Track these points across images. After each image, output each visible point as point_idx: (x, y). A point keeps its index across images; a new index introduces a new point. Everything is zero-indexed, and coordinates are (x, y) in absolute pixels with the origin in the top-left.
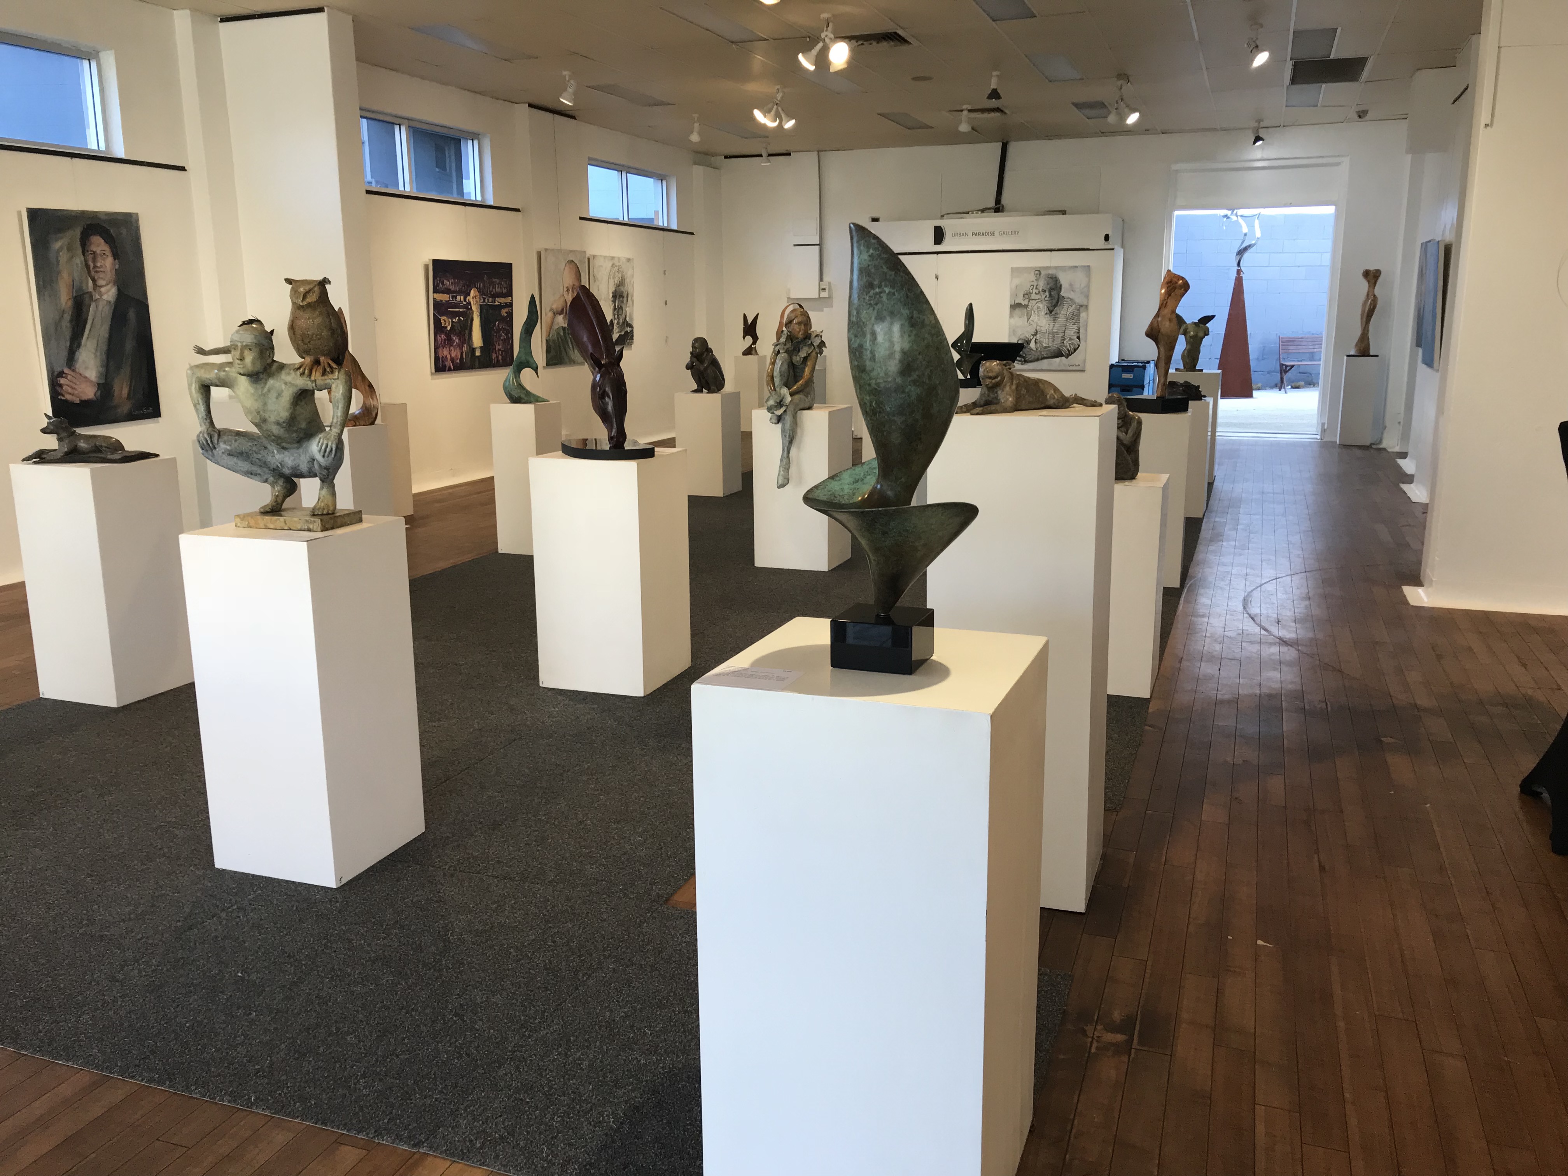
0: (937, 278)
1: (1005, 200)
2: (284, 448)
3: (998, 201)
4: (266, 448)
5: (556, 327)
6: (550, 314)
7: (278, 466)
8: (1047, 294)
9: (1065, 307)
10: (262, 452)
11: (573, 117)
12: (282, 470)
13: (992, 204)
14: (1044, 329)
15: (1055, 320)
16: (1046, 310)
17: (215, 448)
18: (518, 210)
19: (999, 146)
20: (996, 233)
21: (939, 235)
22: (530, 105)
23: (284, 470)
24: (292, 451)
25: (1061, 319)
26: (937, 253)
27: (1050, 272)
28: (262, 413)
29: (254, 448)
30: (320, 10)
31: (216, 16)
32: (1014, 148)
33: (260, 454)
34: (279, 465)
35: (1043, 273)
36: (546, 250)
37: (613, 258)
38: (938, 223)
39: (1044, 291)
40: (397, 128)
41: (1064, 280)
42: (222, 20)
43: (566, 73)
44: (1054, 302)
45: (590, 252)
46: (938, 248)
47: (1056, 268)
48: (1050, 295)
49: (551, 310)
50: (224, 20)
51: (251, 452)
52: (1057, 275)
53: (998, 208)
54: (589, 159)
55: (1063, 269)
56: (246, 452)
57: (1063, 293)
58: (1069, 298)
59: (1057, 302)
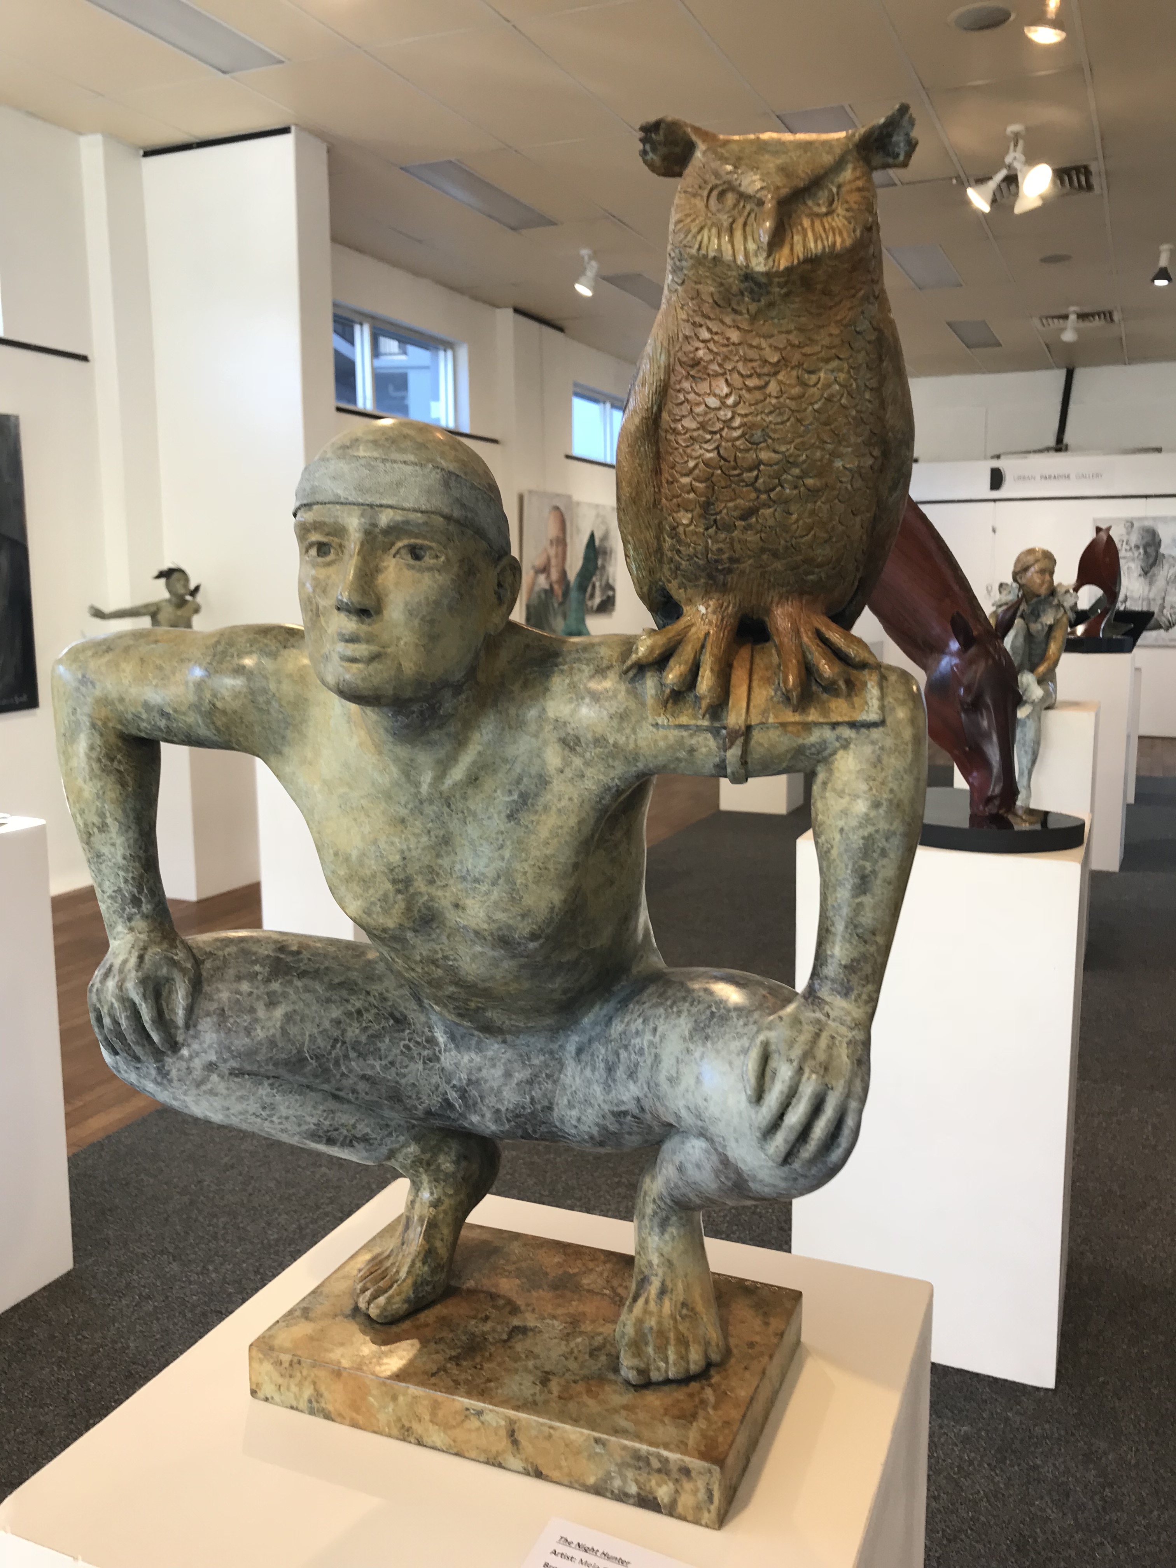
0: (994, 531)
1: (1068, 438)
2: (489, 1029)
3: (1060, 439)
4: (401, 1021)
5: (537, 589)
6: (532, 573)
7: (448, 1104)
8: (1141, 551)
9: (1166, 567)
10: (384, 1044)
11: (561, 329)
12: (463, 1116)
13: (1051, 442)
14: (1136, 595)
15: (1151, 583)
16: (1139, 571)
17: (174, 1047)
18: (495, 441)
19: (1061, 374)
20: (1072, 476)
21: (997, 479)
22: (517, 311)
23: (475, 1119)
24: (522, 1040)
25: (1160, 582)
26: (995, 500)
27: (1147, 524)
28: (420, 884)
29: (353, 1032)
30: (285, 130)
31: (138, 148)
32: (1080, 375)
33: (377, 1053)
34: (453, 1095)
35: (1136, 525)
36: (530, 492)
37: (597, 506)
38: (996, 464)
39: (1137, 547)
40: (357, 328)
41: (1165, 534)
42: (147, 154)
43: (585, 252)
44: (1151, 560)
45: (576, 498)
46: (996, 494)
47: (1154, 519)
48: (1146, 552)
49: (533, 567)
50: (149, 153)
51: (338, 1051)
52: (1155, 528)
53: (1060, 446)
54: (576, 385)
55: (1164, 520)
56: (317, 1057)
57: (1162, 550)
58: (1170, 556)
59: (1156, 560)
